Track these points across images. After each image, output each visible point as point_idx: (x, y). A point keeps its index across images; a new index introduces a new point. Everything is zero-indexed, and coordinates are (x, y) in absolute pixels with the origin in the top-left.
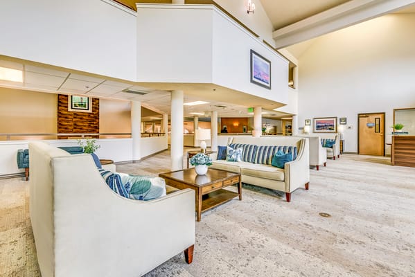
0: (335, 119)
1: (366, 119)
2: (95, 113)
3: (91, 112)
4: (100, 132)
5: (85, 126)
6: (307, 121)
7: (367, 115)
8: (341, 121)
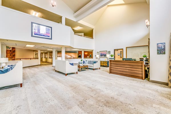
0: (106, 52)
1: (117, 51)
2: (13, 50)
3: (11, 49)
4: (16, 58)
5: (8, 55)
6: (98, 52)
7: (117, 50)
8: (108, 53)
